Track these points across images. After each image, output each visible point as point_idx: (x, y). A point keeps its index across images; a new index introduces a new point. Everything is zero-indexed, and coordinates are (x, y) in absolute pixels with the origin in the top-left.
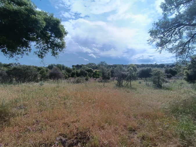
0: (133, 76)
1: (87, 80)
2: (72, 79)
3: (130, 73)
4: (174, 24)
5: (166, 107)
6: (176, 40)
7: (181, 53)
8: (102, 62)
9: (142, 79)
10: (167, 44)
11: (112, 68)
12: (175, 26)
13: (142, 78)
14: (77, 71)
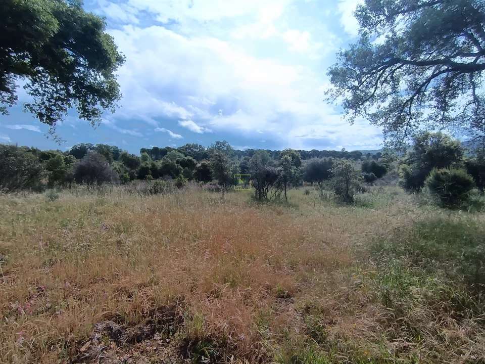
0: (291, 177)
1: (179, 185)
2: (141, 185)
3: (285, 170)
5: (358, 244)
7: (395, 126)
8: (218, 143)
10: (368, 103)
11: (243, 158)
12: (383, 63)
14: (153, 165)
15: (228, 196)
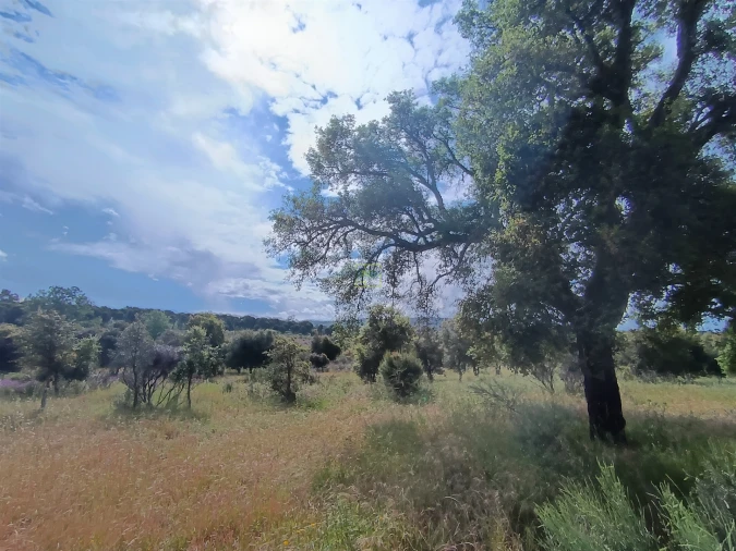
0: (201, 364)
3: (193, 351)
4: (334, 215)
6: (337, 259)
7: (348, 297)
9: (239, 373)
10: (318, 265)
11: (113, 322)
12: (335, 222)
13: (239, 370)
15: (53, 406)
